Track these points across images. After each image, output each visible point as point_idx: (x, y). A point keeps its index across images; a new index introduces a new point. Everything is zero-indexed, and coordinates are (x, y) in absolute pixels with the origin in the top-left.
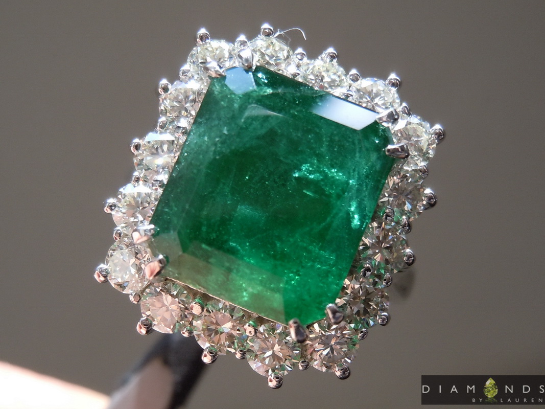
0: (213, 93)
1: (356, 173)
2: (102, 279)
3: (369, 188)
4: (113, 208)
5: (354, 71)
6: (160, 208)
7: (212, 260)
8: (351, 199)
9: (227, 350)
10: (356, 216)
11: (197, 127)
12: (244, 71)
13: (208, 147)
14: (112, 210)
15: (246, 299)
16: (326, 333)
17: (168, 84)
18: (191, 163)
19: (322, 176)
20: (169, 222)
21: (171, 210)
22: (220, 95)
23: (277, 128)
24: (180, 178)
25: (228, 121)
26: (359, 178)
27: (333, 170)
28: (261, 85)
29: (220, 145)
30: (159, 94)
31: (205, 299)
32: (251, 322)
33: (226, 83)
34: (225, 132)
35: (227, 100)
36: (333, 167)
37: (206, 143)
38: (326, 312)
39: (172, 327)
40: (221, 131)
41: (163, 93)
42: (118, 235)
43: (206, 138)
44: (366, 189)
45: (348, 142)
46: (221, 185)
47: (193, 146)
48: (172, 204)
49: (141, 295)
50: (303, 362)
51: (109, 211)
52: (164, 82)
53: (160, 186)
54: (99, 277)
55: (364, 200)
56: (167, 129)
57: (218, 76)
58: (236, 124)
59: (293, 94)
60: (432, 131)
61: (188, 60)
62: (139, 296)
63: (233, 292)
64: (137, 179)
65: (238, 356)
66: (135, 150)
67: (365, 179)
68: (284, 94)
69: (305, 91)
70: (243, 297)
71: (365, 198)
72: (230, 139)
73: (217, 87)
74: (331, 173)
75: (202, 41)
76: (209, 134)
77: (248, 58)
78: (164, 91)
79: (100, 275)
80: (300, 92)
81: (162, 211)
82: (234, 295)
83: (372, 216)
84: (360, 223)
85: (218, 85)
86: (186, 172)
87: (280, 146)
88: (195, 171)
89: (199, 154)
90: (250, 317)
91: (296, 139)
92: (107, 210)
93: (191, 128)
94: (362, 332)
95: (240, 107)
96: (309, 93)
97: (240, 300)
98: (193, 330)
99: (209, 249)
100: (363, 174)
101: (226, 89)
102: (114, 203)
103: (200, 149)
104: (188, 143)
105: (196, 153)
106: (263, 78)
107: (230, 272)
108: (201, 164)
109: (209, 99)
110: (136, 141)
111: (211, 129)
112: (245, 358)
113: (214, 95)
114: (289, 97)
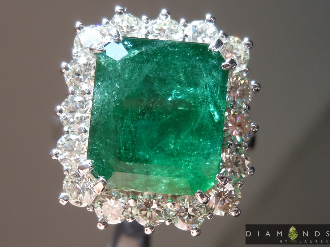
3: (218, 93)
4: (58, 155)
5: (183, 21)
6: (90, 147)
7: (135, 171)
8: (209, 103)
9: (159, 222)
10: (216, 113)
11: (98, 89)
12: (116, 44)
13: (109, 100)
14: (57, 157)
15: (163, 187)
18: (102, 113)
20: (99, 154)
21: (99, 147)
22: (106, 64)
23: (149, 74)
24: (98, 124)
26: (210, 88)
27: (192, 89)
28: (129, 49)
29: (116, 96)
30: (63, 73)
31: (135, 194)
33: (107, 55)
34: (118, 87)
35: (111, 65)
36: (191, 87)
38: (215, 179)
40: (115, 87)
41: (66, 72)
42: (67, 171)
43: (106, 94)
44: (217, 95)
45: (197, 69)
46: (125, 121)
47: (98, 101)
48: (98, 142)
50: (209, 214)
51: (56, 158)
52: (64, 64)
53: (84, 132)
54: (63, 202)
55: (217, 102)
56: (76, 94)
57: (101, 52)
58: (122, 79)
59: (152, 49)
61: (75, 45)
62: (93, 206)
63: (154, 186)
64: (67, 132)
65: (167, 223)
66: (60, 114)
67: (214, 88)
68: (146, 51)
69: (159, 45)
70: (161, 187)
71: (218, 100)
72: (122, 90)
73: (102, 59)
74: (191, 91)
75: (80, 30)
76: (107, 91)
77: (116, 34)
78: (66, 70)
79: (63, 200)
80: (156, 46)
81: (92, 149)
82: (155, 188)
83: (225, 109)
84: (218, 117)
85: (102, 57)
86: (100, 119)
87: (155, 85)
88: (106, 117)
89: (105, 105)
90: (167, 196)
91: (163, 77)
92: (54, 158)
93: (94, 90)
94: (240, 183)
95: (122, 67)
96: (161, 45)
97: (160, 190)
98: (134, 217)
99: (131, 164)
100: (212, 86)
101: (108, 58)
102: (57, 152)
103: (104, 102)
104: (96, 100)
105: (102, 105)
106: (129, 44)
107: (148, 174)
108: (109, 112)
109: (99, 68)
110: (58, 108)
111: (107, 87)
112: (172, 223)
113: (102, 65)
114: (150, 52)
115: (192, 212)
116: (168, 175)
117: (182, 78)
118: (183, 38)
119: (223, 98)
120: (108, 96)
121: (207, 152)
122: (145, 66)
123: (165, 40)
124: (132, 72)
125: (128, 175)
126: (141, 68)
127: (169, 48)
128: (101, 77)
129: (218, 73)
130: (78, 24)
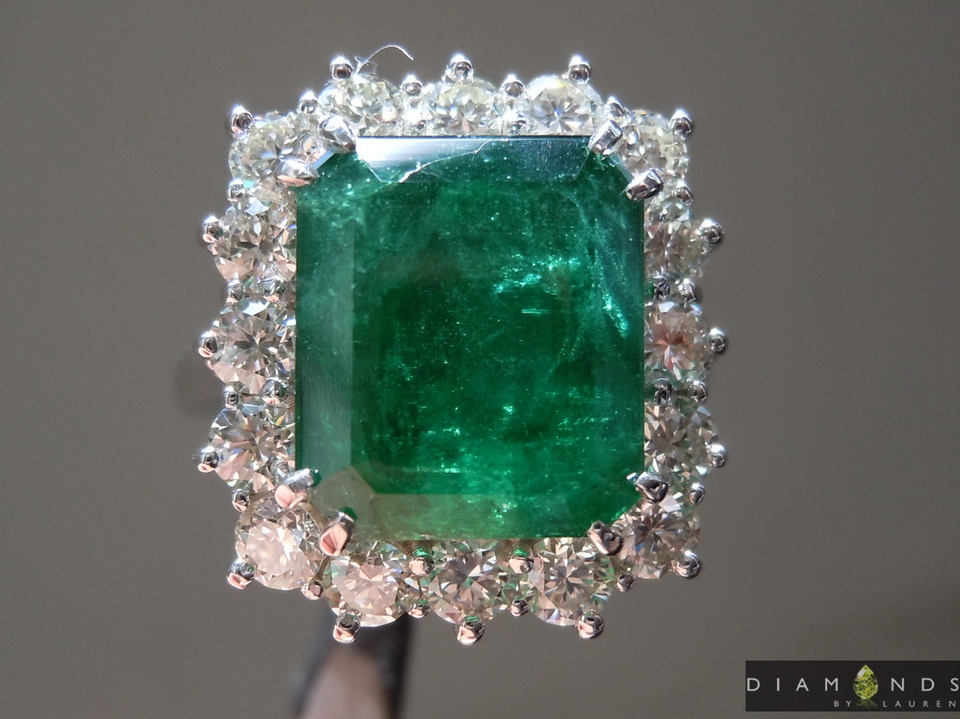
0: (310, 214)
2: (244, 582)
4: (215, 461)
5: (509, 79)
8: (602, 292)
10: (620, 316)
14: (213, 466)
17: (217, 223)
19: (539, 274)
22: (324, 213)
25: (357, 251)
30: (207, 244)
31: (427, 546)
32: (516, 552)
35: (338, 216)
37: (336, 300)
39: (390, 611)
41: (214, 240)
42: (242, 501)
44: (620, 268)
49: (320, 582)
50: (621, 578)
51: (210, 469)
52: (209, 220)
53: (277, 395)
54: (239, 582)
57: (307, 183)
60: (671, 124)
62: (318, 584)
65: (515, 612)
66: (207, 351)
67: (611, 251)
68: (426, 169)
70: (496, 522)
72: (373, 279)
75: (241, 128)
79: (240, 578)
80: (450, 154)
84: (627, 325)
87: (458, 256)
90: (510, 543)
91: (477, 234)
92: (203, 468)
94: (694, 491)
98: (426, 602)
100: (605, 247)
102: (212, 452)
110: (205, 336)
112: (527, 611)
113: (314, 216)
118: (515, 125)
120: (337, 297)
121: (606, 419)
122: (428, 210)
124: (394, 229)
126: (416, 216)
129: (619, 210)
130: (238, 111)
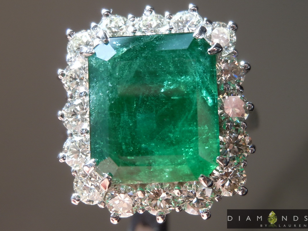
0: (93, 66)
1: (197, 73)
2: (78, 202)
3: (208, 78)
4: (65, 158)
6: (93, 147)
7: (138, 163)
8: (201, 89)
9: (169, 210)
10: (209, 98)
11: (93, 90)
12: (105, 45)
13: (104, 99)
14: (64, 160)
15: (167, 176)
16: (223, 173)
17: (63, 71)
18: (99, 113)
19: (178, 84)
20: (101, 152)
21: (100, 145)
22: (97, 66)
23: (139, 69)
24: (96, 123)
25: (109, 79)
26: (200, 75)
27: (183, 78)
28: (118, 48)
29: (110, 94)
30: (61, 80)
31: (143, 186)
32: (176, 188)
33: (97, 57)
34: (110, 85)
35: (102, 66)
36: (182, 76)
37: (102, 97)
38: (217, 162)
39: (131, 211)
40: (108, 86)
41: (62, 78)
42: (75, 172)
43: (101, 94)
44: (207, 80)
45: (184, 58)
46: (122, 117)
47: (95, 102)
48: (99, 141)
49: (104, 201)
50: (217, 196)
51: (63, 161)
52: (60, 71)
53: (86, 133)
54: (75, 202)
55: (209, 87)
56: (75, 97)
57: (91, 55)
58: (114, 78)
59: (139, 45)
60: (229, 26)
61: (68, 51)
62: (104, 202)
63: (158, 176)
64: (71, 135)
65: (177, 210)
66: (61, 118)
67: (204, 74)
68: (134, 47)
69: (145, 40)
70: (165, 176)
71: (209, 85)
72: (115, 88)
73: (93, 61)
74: (182, 79)
75: (71, 37)
76: (101, 91)
77: (103, 36)
78: (62, 76)
79: (75, 200)
80: (143, 42)
81: (94, 148)
82: (159, 177)
83: (217, 93)
84: (212, 101)
85: (93, 59)
86: (98, 119)
87: (146, 78)
88: (103, 116)
89: (101, 105)
90: (174, 184)
91: (153, 70)
92: (61, 161)
93: (89, 91)
94: (243, 163)
95: (112, 67)
96: (148, 40)
97: (164, 179)
98: (144, 208)
99: (133, 158)
100: (201, 72)
101: (99, 60)
102: (63, 155)
103: (100, 102)
104: (92, 101)
105: (99, 105)
106: (117, 43)
107: (151, 165)
108: (105, 110)
109: (91, 70)
110: (60, 113)
111: (101, 87)
112: (182, 210)
113: (94, 67)
114: (138, 48)
115: (200, 196)
116: (170, 163)
117: (172, 69)
118: (169, 30)
119: (213, 82)
120: (103, 96)
121: (205, 136)
122: (134, 62)
123: (150, 35)
124: (122, 70)
125: (132, 168)
126: (130, 65)
127: (155, 42)
128: (94, 78)
129: (206, 59)
130: (69, 31)
